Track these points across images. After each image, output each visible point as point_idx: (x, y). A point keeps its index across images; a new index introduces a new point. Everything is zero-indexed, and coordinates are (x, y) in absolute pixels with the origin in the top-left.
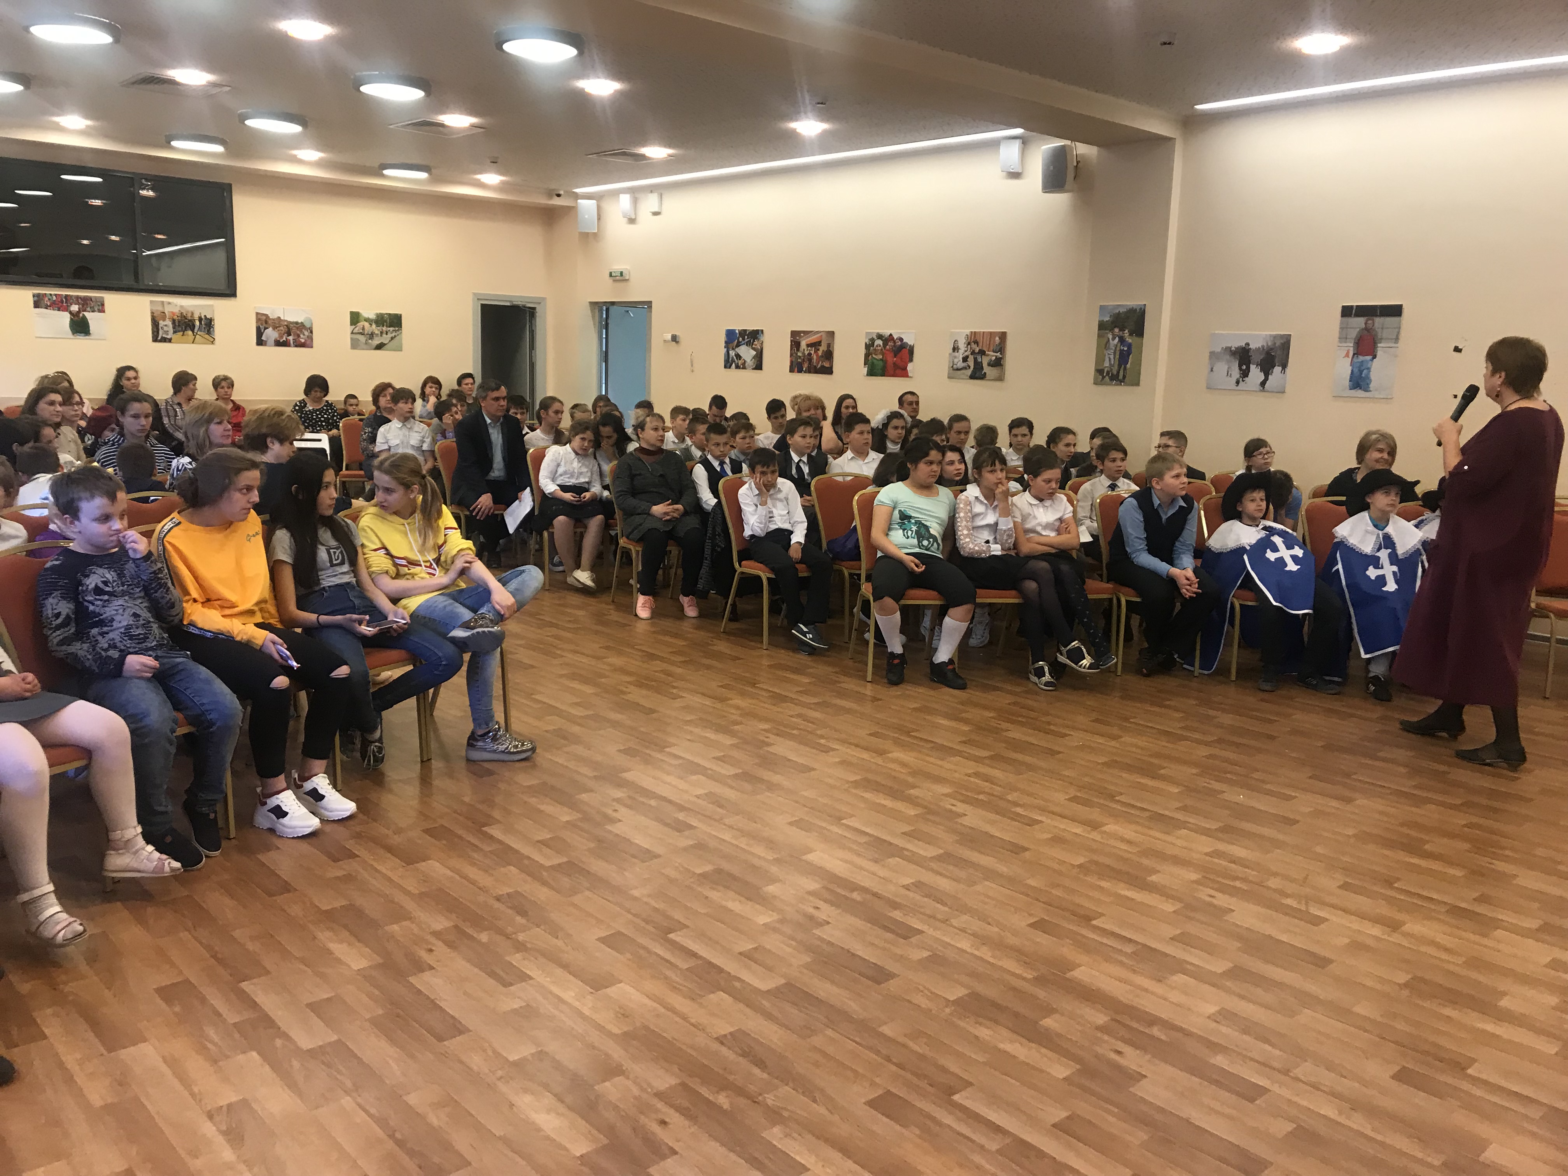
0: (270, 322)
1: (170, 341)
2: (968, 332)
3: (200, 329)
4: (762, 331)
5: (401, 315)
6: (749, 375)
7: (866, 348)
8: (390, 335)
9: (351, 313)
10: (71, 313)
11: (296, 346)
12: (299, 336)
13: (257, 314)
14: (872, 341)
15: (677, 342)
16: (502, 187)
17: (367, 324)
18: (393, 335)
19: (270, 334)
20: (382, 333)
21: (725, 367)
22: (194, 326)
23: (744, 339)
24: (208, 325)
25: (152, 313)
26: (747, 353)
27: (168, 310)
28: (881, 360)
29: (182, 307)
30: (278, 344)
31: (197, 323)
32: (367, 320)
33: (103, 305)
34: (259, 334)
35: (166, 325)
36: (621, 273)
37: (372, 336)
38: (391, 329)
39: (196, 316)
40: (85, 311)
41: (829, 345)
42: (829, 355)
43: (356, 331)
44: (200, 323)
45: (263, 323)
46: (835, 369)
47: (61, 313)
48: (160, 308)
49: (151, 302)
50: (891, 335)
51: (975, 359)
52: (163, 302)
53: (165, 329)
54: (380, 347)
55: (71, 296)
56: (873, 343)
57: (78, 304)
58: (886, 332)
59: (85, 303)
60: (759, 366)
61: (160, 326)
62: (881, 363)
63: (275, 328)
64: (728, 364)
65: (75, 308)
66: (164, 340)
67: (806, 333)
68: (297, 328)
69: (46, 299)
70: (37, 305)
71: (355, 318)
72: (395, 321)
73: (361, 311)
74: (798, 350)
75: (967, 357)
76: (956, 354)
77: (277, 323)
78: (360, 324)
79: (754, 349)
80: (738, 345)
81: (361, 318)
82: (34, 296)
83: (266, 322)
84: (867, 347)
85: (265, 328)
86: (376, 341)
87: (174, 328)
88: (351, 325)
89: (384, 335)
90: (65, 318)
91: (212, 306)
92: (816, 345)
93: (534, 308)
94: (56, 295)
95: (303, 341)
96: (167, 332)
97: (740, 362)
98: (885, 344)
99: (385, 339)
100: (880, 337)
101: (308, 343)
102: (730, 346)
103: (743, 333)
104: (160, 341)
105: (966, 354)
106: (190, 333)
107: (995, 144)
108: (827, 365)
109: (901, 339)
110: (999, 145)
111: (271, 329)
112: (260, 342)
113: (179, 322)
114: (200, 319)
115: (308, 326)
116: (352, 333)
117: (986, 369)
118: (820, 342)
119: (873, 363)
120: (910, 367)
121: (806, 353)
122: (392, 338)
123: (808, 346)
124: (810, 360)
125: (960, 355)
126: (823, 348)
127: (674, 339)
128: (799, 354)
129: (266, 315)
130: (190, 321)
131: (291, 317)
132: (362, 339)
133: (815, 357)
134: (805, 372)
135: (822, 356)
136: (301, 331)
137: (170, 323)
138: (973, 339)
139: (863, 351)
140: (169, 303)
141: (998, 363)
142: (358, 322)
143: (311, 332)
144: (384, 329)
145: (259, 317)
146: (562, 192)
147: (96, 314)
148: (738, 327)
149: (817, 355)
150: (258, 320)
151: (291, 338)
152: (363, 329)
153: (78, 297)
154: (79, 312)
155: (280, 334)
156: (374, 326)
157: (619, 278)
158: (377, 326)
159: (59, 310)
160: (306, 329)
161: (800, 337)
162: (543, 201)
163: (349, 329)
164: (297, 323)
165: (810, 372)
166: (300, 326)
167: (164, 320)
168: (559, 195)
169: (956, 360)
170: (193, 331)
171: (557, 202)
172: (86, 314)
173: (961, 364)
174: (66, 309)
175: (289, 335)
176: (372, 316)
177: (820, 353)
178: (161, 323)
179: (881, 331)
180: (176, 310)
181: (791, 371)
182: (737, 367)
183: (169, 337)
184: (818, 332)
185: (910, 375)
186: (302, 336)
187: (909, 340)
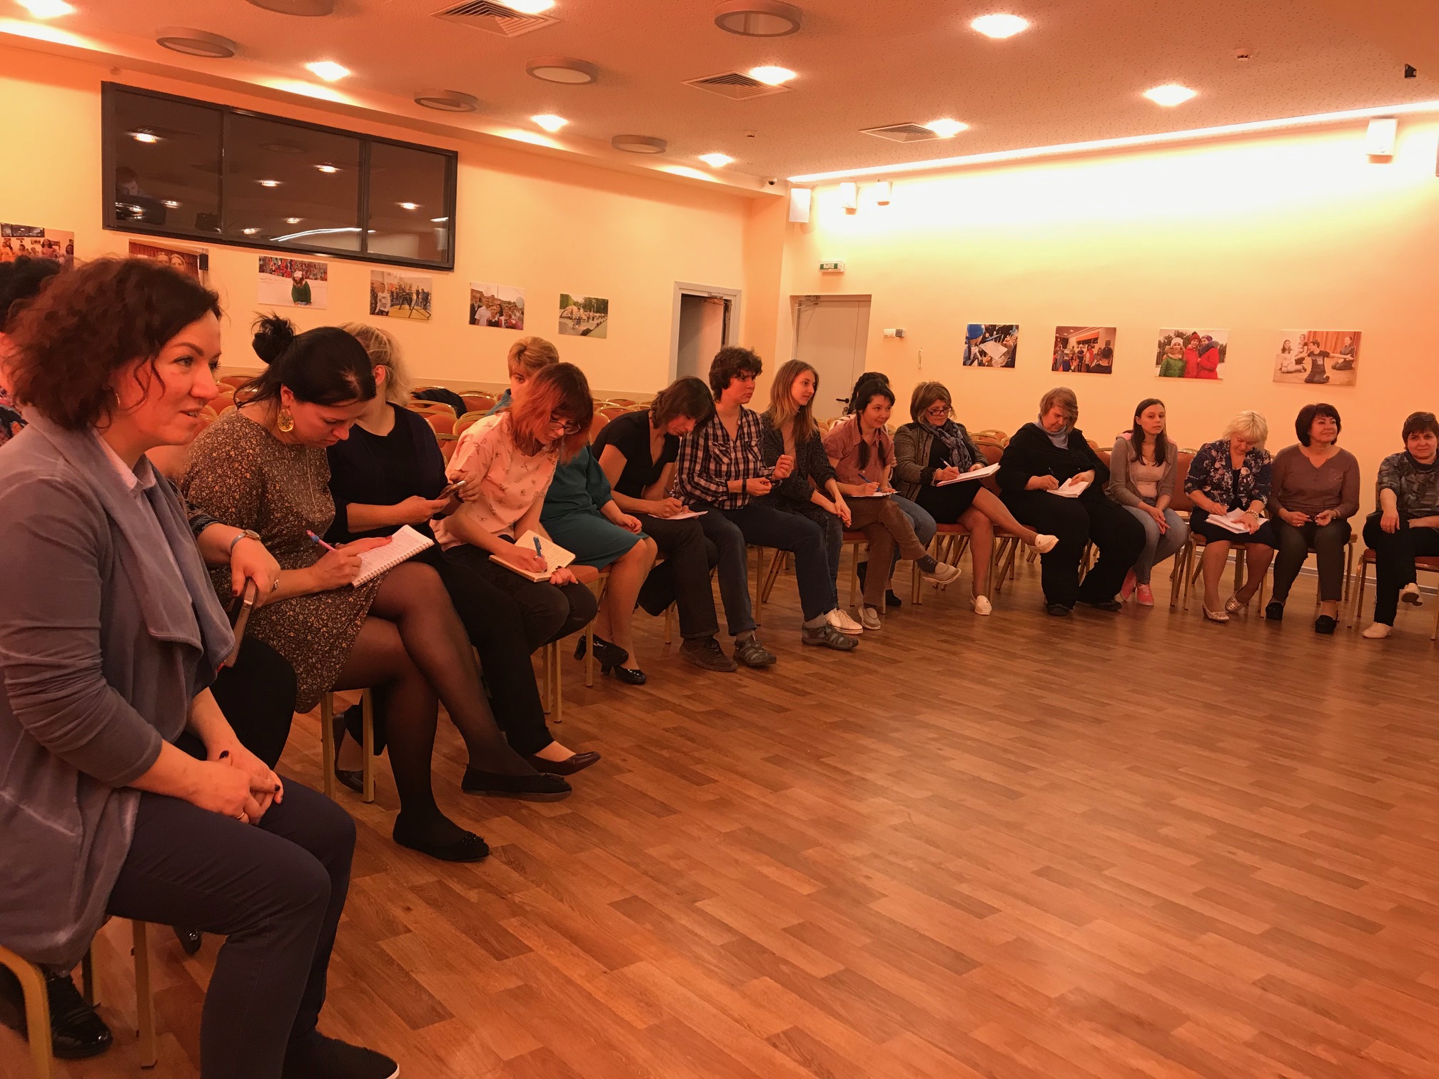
0: (484, 300)
1: (387, 314)
2: (1305, 331)
3: (417, 303)
4: (1017, 327)
5: (607, 301)
6: (997, 374)
7: (1159, 346)
8: (596, 322)
9: (561, 295)
10: (294, 279)
11: (507, 327)
12: (510, 317)
13: (473, 291)
14: (1169, 339)
15: (901, 337)
16: (726, 172)
17: (575, 308)
18: (599, 321)
19: (484, 313)
20: (588, 318)
21: (964, 364)
22: (411, 299)
23: (991, 335)
24: (425, 299)
25: (372, 284)
26: (995, 350)
27: (387, 281)
28: (1180, 360)
29: (401, 278)
30: (491, 324)
31: (415, 297)
32: (576, 304)
33: (325, 273)
34: (473, 311)
35: (385, 297)
36: (836, 266)
37: (579, 321)
38: (598, 315)
39: (414, 290)
40: (308, 278)
41: (1108, 343)
42: (1108, 353)
43: (564, 315)
44: (418, 297)
45: (478, 300)
46: (1114, 369)
47: (284, 278)
48: (380, 279)
49: (372, 271)
50: (1195, 333)
51: (1314, 362)
52: (383, 272)
53: (383, 301)
54: (586, 333)
55: (296, 262)
56: (1169, 343)
57: (302, 270)
58: (1189, 330)
59: (309, 269)
60: (1010, 363)
61: (379, 298)
62: (1180, 364)
63: (488, 307)
64: (968, 360)
65: (298, 274)
66: (381, 313)
67: (1077, 329)
68: (510, 308)
69: (272, 263)
70: (262, 270)
71: (565, 301)
72: (601, 307)
73: (570, 295)
74: (1065, 347)
75: (1303, 359)
76: (1286, 355)
77: (491, 302)
78: (569, 308)
79: (1005, 346)
80: (983, 341)
81: (570, 302)
82: (260, 260)
83: (480, 300)
84: (1161, 345)
85: (479, 307)
86: (583, 327)
87: (392, 301)
88: (561, 308)
89: (591, 321)
90: (288, 284)
91: (429, 279)
92: (1090, 342)
93: (730, 301)
94: (281, 260)
95: (514, 322)
96: (384, 305)
97: (985, 359)
98: (1185, 344)
99: (591, 325)
100: (1179, 335)
101: (519, 324)
102: (974, 341)
103: (991, 329)
104: (378, 314)
105: (1301, 355)
106: (407, 307)
107: (1362, 124)
108: (1104, 363)
109: (1209, 338)
110: (1368, 125)
111: (484, 308)
112: (473, 321)
113: (397, 294)
114: (418, 293)
115: (520, 306)
116: (561, 317)
117: (1329, 372)
118: (1097, 339)
119: (1168, 363)
120: (1220, 368)
121: (1076, 350)
122: (598, 325)
123: (1079, 343)
124: (1081, 359)
125: (1292, 357)
126: (1101, 345)
127: (899, 334)
128: (1066, 351)
129: (481, 293)
130: (408, 294)
131: (504, 296)
132: (570, 323)
133: (1088, 355)
134: (1073, 371)
135: (1098, 354)
136: (513, 312)
137: (387, 295)
138: (1311, 340)
139: (1156, 350)
140: (389, 274)
141: (1347, 366)
142: (566, 306)
143: (523, 313)
144: (591, 314)
145: (474, 293)
146: (775, 180)
147: (319, 282)
148: (984, 322)
149: (1091, 353)
150: (473, 297)
151: (503, 318)
152: (572, 313)
153: (302, 263)
154: (302, 279)
155: (492, 313)
156: (582, 310)
157: (832, 271)
158: (585, 311)
159: (283, 276)
160: (518, 310)
161: (1069, 333)
162: (753, 187)
163: (558, 312)
164: (509, 303)
165: (1080, 371)
166: (513, 307)
167: (383, 292)
168: (772, 183)
169: (1285, 363)
170: (410, 305)
171: (769, 190)
172: (308, 280)
173: (1293, 367)
174: (290, 275)
175: (501, 315)
176: (581, 300)
177: (1095, 351)
178: (380, 295)
179: (1181, 329)
180: (395, 282)
181: (1055, 368)
182: (981, 364)
183: (386, 310)
184: (1093, 329)
185: (1219, 376)
186: (513, 317)
187: (1219, 339)
